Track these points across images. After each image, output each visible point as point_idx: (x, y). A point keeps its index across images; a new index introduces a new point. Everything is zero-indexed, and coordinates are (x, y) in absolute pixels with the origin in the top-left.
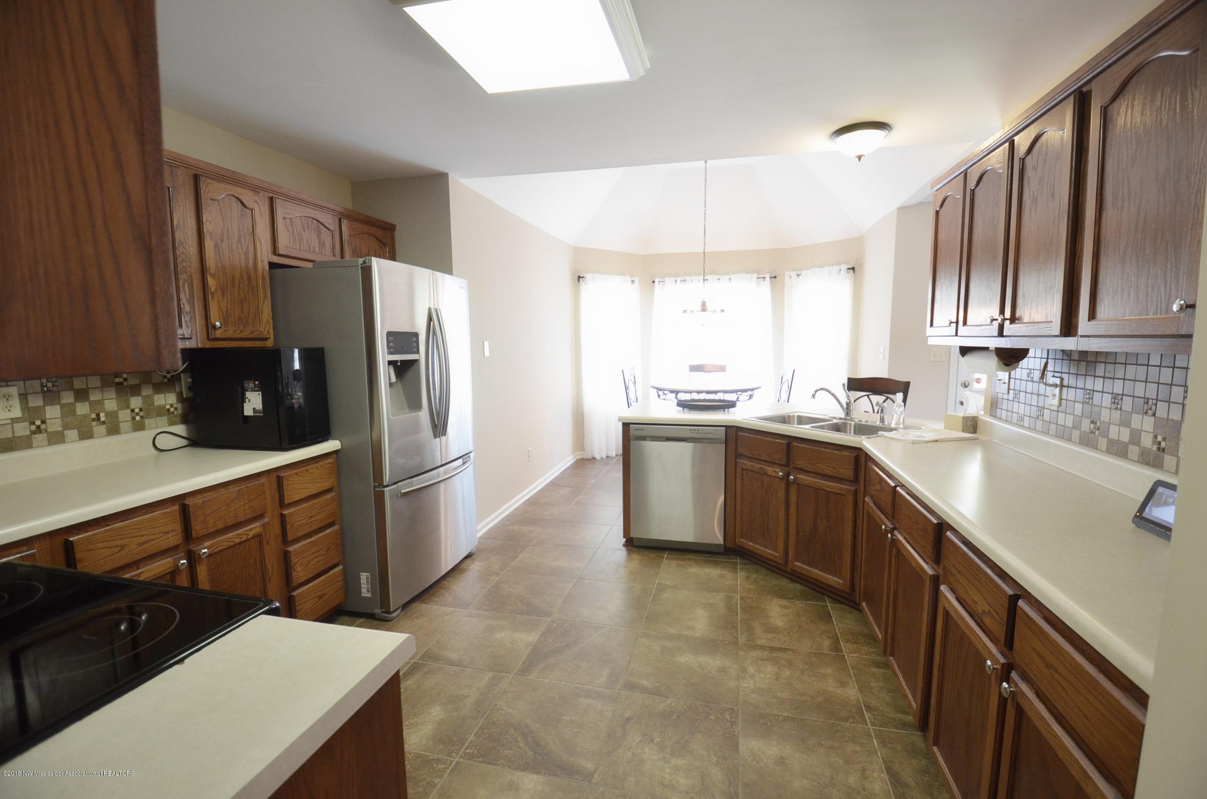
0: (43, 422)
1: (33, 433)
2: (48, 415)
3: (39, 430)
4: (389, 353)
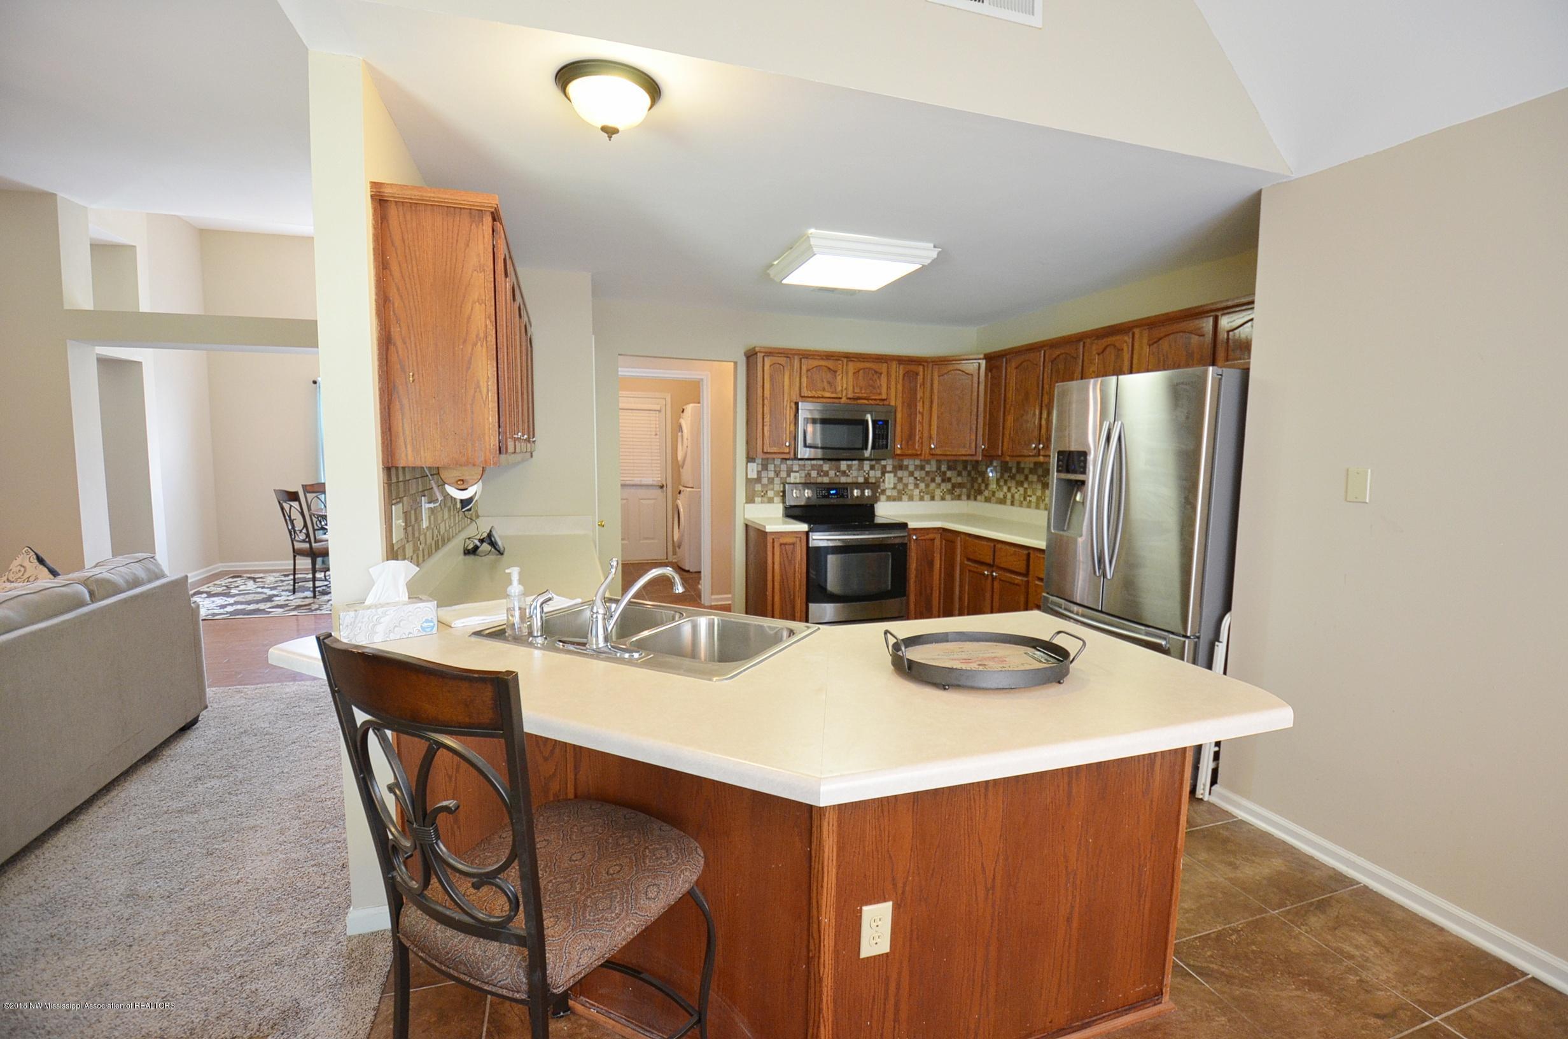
4: (1058, 471)
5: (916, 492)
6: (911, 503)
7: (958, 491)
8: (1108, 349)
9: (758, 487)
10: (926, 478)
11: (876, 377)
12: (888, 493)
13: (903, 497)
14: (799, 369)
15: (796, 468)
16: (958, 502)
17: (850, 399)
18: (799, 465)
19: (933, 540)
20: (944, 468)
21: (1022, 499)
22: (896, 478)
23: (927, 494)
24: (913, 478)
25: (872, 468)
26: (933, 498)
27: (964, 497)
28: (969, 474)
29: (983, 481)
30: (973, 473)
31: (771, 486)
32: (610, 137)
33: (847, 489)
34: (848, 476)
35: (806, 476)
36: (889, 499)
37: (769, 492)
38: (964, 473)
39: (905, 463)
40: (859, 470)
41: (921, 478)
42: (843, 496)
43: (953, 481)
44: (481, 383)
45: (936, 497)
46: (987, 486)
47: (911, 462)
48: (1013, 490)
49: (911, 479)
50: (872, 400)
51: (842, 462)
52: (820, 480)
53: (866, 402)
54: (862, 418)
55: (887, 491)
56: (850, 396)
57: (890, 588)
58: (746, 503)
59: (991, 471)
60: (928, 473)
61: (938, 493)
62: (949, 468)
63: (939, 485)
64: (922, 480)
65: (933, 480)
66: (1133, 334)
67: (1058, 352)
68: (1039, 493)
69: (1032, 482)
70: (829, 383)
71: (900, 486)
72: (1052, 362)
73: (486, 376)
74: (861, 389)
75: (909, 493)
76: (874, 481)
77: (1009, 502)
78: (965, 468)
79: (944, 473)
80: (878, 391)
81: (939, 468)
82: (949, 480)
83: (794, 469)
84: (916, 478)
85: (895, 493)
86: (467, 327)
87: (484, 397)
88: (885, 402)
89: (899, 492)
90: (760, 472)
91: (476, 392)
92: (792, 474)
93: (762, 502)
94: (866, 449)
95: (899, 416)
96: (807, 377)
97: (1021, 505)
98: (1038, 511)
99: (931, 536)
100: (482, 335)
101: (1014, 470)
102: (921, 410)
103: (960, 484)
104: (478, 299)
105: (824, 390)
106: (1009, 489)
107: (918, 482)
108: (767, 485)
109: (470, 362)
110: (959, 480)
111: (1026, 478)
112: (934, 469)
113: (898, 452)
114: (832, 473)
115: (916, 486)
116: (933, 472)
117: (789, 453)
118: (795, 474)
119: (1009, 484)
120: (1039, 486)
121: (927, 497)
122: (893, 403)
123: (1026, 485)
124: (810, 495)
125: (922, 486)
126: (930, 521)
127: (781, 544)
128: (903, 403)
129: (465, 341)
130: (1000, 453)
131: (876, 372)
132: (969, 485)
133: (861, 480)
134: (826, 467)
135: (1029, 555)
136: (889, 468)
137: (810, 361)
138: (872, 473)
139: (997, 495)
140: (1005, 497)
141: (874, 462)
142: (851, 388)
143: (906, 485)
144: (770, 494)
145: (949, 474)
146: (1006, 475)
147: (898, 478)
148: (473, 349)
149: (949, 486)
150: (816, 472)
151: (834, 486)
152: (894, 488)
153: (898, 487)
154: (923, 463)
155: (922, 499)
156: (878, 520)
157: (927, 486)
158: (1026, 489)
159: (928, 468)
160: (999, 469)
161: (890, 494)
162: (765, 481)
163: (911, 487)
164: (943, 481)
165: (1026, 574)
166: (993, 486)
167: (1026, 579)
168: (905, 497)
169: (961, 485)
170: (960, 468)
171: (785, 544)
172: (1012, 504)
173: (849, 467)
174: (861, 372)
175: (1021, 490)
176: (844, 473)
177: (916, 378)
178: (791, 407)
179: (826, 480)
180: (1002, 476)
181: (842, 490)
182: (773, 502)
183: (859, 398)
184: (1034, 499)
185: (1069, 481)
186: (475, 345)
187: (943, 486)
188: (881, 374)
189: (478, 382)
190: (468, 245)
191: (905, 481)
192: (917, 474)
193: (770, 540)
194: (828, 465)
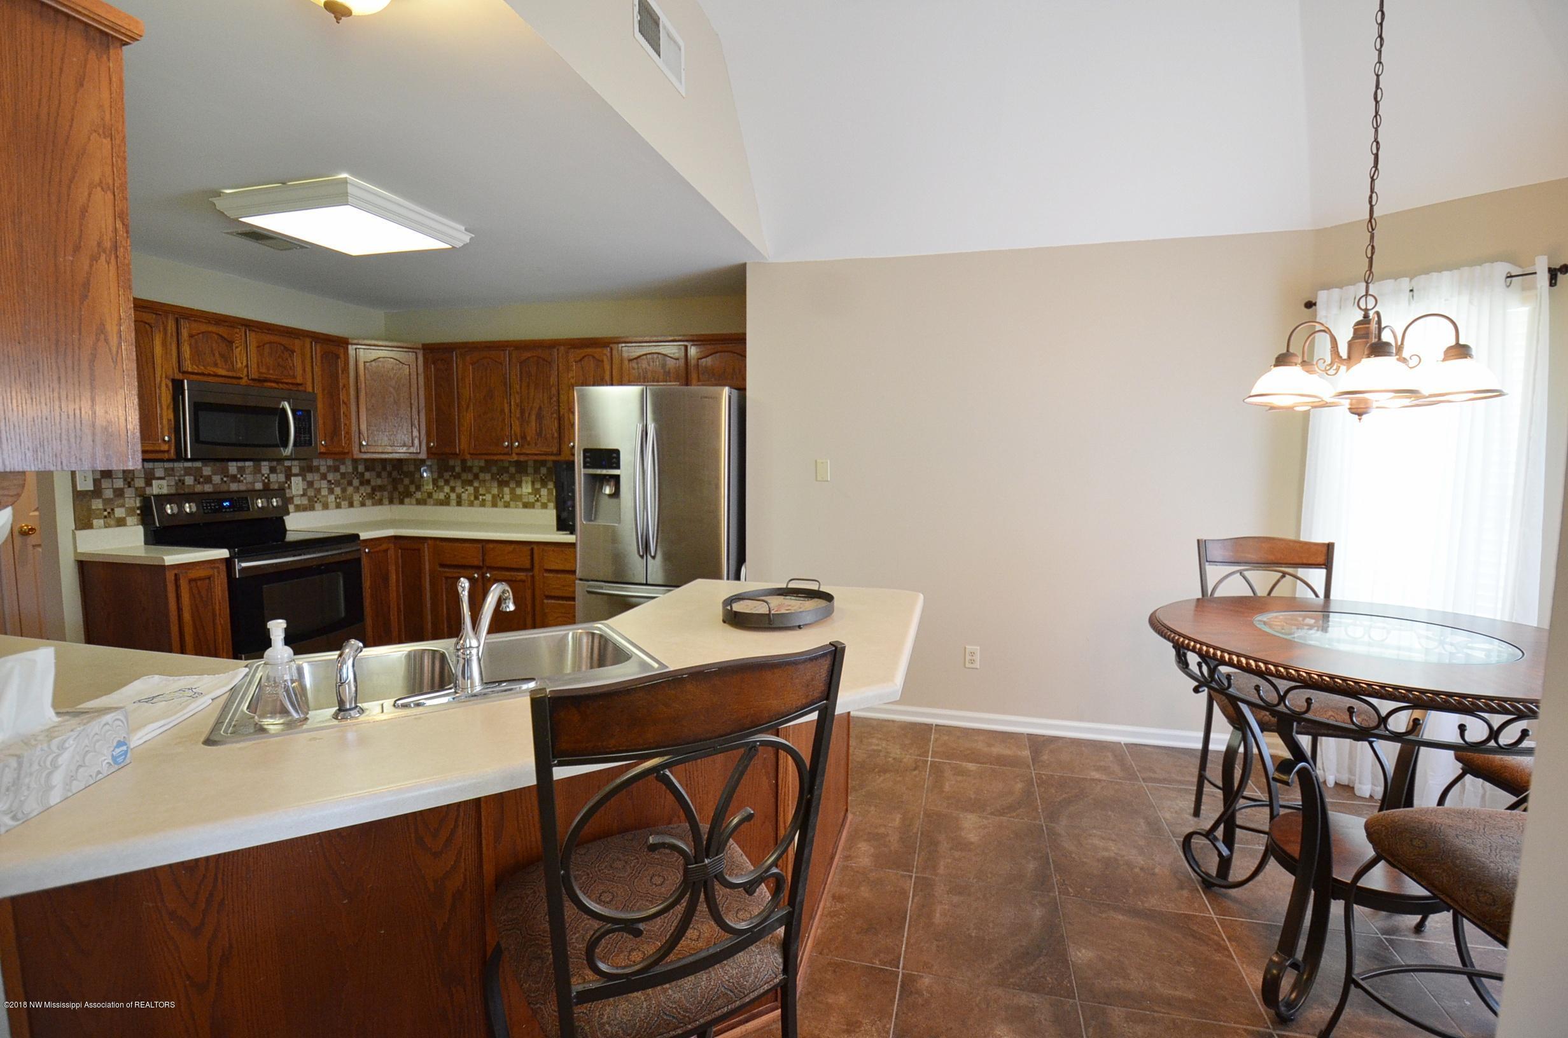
0: (540, 496)
1: (536, 501)
2: (542, 493)
3: (537, 500)
4: (585, 467)
5: (332, 498)
6: (326, 512)
7: (378, 495)
8: (586, 359)
9: (97, 504)
10: (342, 481)
11: (286, 354)
12: (297, 501)
13: (316, 505)
14: (175, 334)
15: (159, 473)
16: (380, 507)
17: (253, 380)
18: (166, 469)
19: (386, 551)
20: (361, 468)
21: (472, 498)
22: (305, 482)
23: (343, 500)
24: (325, 482)
25: (273, 470)
26: (351, 505)
27: (386, 501)
28: (390, 474)
29: (412, 482)
30: (395, 474)
31: (121, 501)
32: (338, 19)
33: (247, 498)
34: (240, 481)
35: (177, 483)
36: (299, 509)
37: (116, 510)
38: (384, 474)
39: (315, 463)
40: (255, 473)
41: (335, 481)
42: (241, 509)
43: (373, 483)
44: (108, 327)
45: (355, 503)
46: (418, 488)
47: (322, 462)
48: (459, 490)
49: (324, 484)
50: (282, 383)
51: (230, 464)
52: (199, 488)
53: (274, 385)
54: (276, 406)
55: (295, 499)
56: (255, 376)
57: (343, 615)
58: (76, 529)
59: (425, 471)
60: (343, 475)
61: (357, 498)
62: (367, 469)
63: (357, 489)
64: (338, 484)
65: (350, 483)
66: (611, 349)
67: (529, 354)
68: (495, 491)
69: (484, 481)
70: (222, 356)
71: (311, 493)
72: (521, 363)
73: (116, 315)
74: (268, 369)
75: (323, 500)
76: (276, 487)
77: (454, 502)
78: (384, 468)
79: (362, 474)
80: (292, 374)
81: (355, 469)
82: (368, 482)
83: (157, 475)
84: (329, 481)
85: (305, 501)
86: (81, 225)
87: (114, 350)
88: (301, 388)
89: (310, 499)
90: (99, 480)
91: (98, 340)
92: (154, 482)
93: (107, 526)
94: (285, 445)
95: (320, 405)
96: (190, 345)
97: (471, 504)
98: (495, 509)
99: (384, 546)
100: (108, 244)
101: (458, 469)
102: (345, 400)
103: (380, 486)
104: (101, 182)
105: (216, 365)
106: (453, 489)
107: (333, 486)
108: (111, 500)
109: (86, 285)
110: (379, 482)
111: (476, 477)
112: (350, 469)
113: (323, 450)
114: (216, 479)
115: (331, 491)
116: (348, 473)
117: (168, 451)
118: (160, 482)
119: (452, 483)
120: (495, 484)
121: (344, 504)
122: (310, 389)
123: (476, 484)
124: (194, 509)
125: (338, 490)
126: (379, 529)
127: (190, 581)
128: (323, 390)
129: (77, 249)
130: (458, 452)
131: (286, 349)
132: (390, 487)
133: (259, 486)
134: (207, 471)
135: (532, 549)
136: (295, 470)
137: (194, 325)
138: (273, 477)
139: (435, 496)
140: (448, 497)
141: (274, 463)
142: (255, 366)
143: (319, 490)
144: (120, 512)
145: (367, 475)
146: (447, 475)
147: (308, 482)
148: (91, 266)
149: (369, 490)
150: (192, 478)
151: (227, 496)
152: (304, 495)
153: (309, 494)
154: (337, 463)
155: (338, 506)
156: (290, 537)
157: (344, 490)
158: (476, 490)
159: (343, 469)
160: (435, 468)
161: (299, 503)
162: (108, 494)
163: (324, 492)
164: (362, 483)
165: (532, 569)
166: (429, 487)
167: (531, 574)
168: (318, 506)
169: (381, 488)
170: (379, 468)
171: (195, 580)
172: (459, 504)
173: (241, 470)
174: (267, 346)
175: (471, 489)
176: (234, 478)
177: (337, 363)
178: (167, 386)
179: (208, 488)
180: (441, 476)
181: (240, 501)
182: (125, 525)
183: (266, 380)
184: (489, 497)
185: (595, 476)
186: (94, 259)
187: (362, 489)
188: (293, 352)
189: (103, 325)
190: (82, 85)
191: (316, 485)
192: (330, 477)
193: (170, 576)
194: (209, 469)
